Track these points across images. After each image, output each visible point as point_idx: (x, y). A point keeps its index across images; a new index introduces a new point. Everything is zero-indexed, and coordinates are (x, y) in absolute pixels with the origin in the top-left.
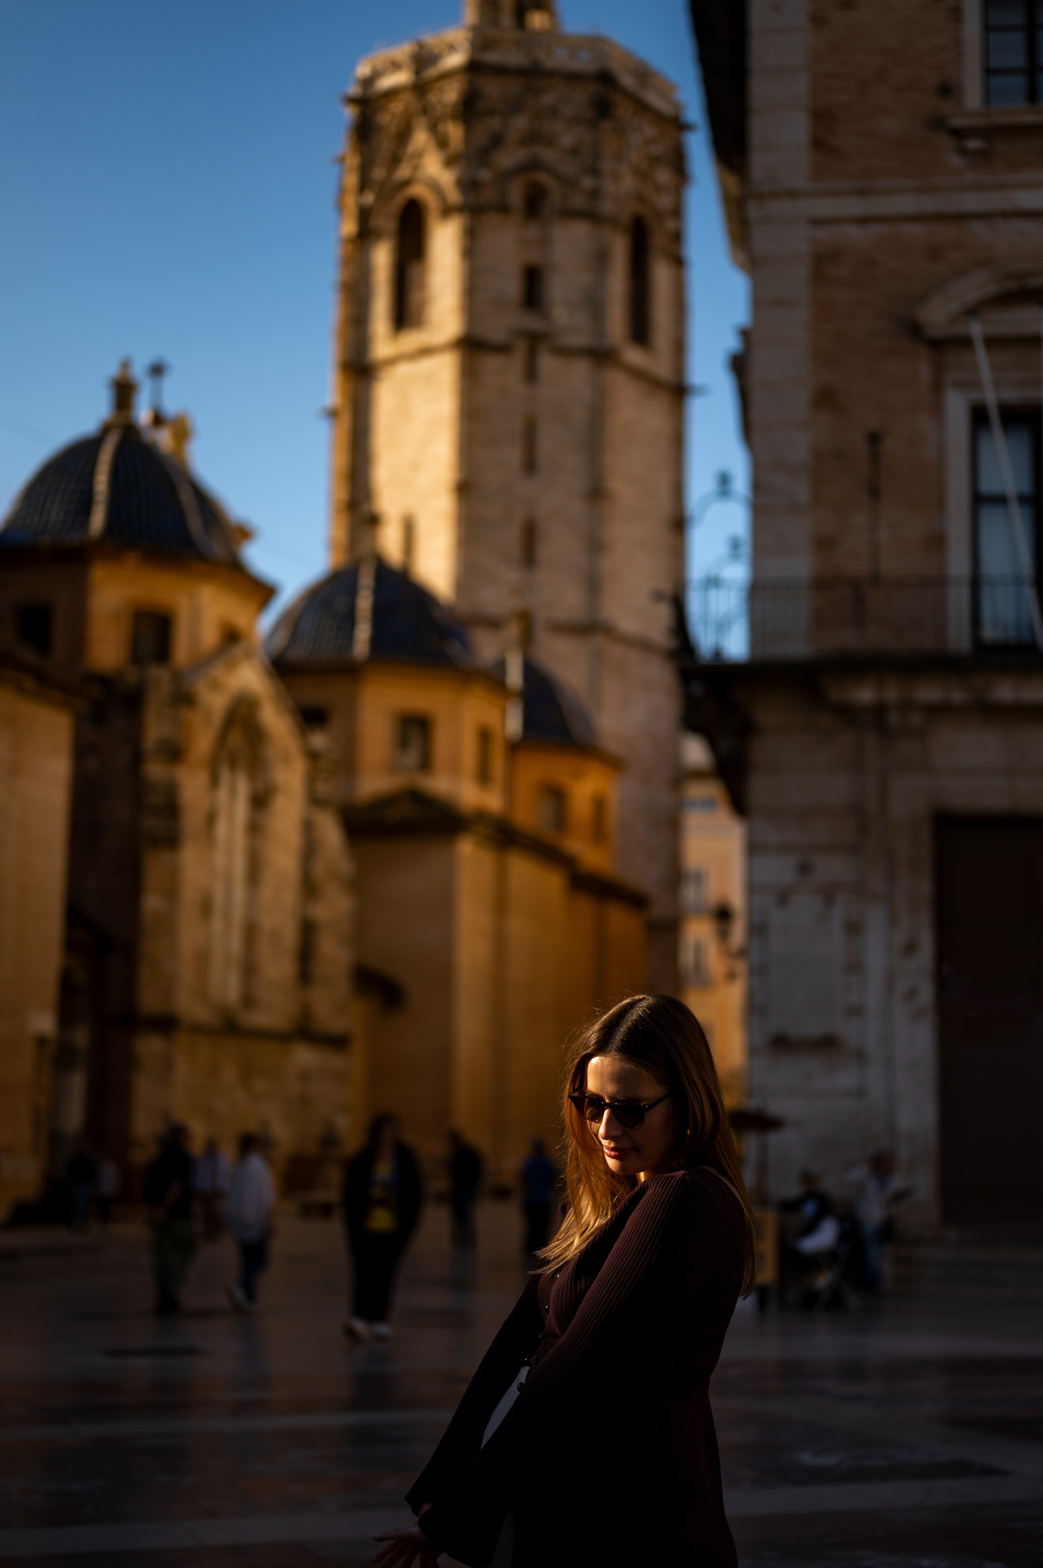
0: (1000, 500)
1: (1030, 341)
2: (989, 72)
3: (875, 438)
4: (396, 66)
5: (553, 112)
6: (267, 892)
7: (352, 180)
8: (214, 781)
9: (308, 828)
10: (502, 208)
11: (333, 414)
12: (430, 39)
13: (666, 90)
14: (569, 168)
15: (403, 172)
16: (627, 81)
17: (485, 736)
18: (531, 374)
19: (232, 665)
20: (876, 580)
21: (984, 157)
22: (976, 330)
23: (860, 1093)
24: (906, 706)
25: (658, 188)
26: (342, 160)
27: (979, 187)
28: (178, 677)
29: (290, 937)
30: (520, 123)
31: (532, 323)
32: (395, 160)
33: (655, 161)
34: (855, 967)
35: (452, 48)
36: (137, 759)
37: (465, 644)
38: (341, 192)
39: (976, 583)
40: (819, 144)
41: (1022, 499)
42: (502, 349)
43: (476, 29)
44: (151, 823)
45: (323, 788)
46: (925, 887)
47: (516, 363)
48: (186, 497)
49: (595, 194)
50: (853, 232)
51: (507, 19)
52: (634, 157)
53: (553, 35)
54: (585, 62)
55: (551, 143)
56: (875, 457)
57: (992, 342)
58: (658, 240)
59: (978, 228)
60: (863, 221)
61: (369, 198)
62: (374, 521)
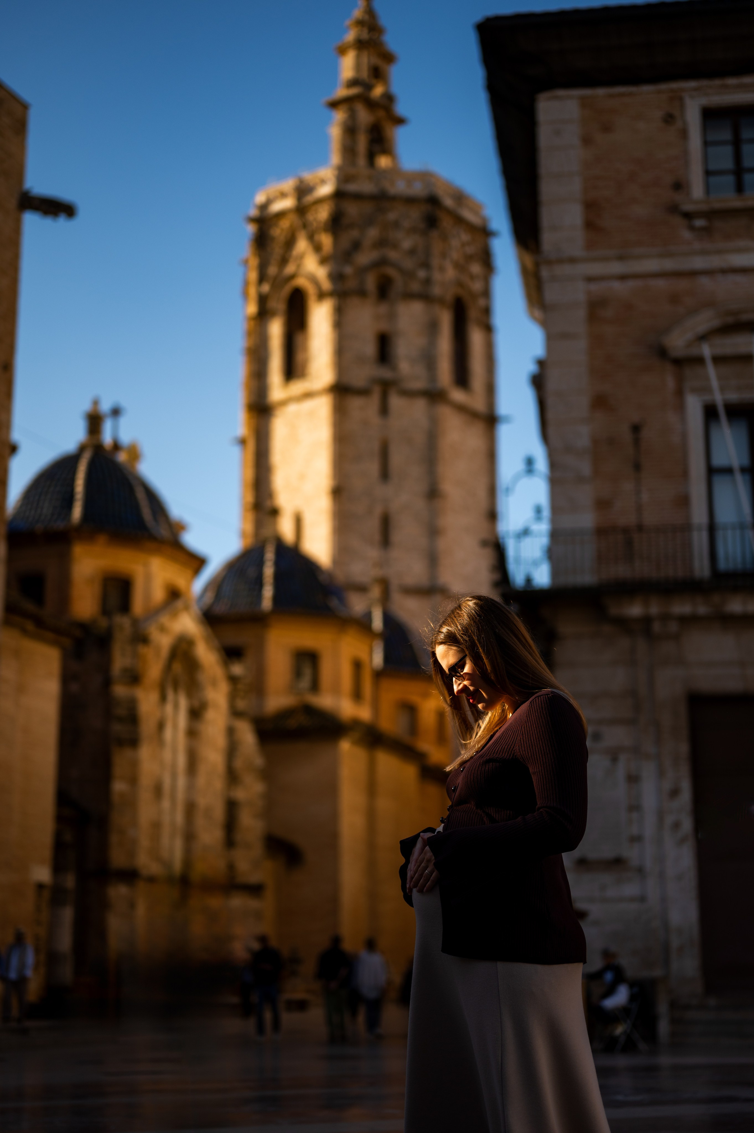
0: (728, 471)
1: (745, 358)
2: (708, 173)
3: (636, 429)
4: (283, 195)
5: (396, 225)
6: (201, 780)
7: (253, 276)
8: (163, 698)
9: (231, 732)
10: (362, 293)
11: (242, 442)
12: (308, 176)
13: (476, 208)
14: (408, 264)
15: (290, 269)
16: (448, 202)
17: (357, 665)
18: (384, 410)
19: (175, 615)
20: (640, 528)
21: (707, 231)
22: (706, 350)
23: (642, 899)
24: (665, 617)
25: (472, 277)
26: (246, 262)
27: (704, 253)
28: (136, 623)
29: (219, 813)
30: (373, 233)
31: (385, 373)
32: (284, 261)
33: (469, 258)
34: (635, 807)
35: (323, 182)
36: (107, 683)
37: (342, 600)
38: (246, 284)
39: (712, 528)
40: (590, 225)
41: (743, 470)
42: (363, 392)
43: (340, 169)
44: (118, 728)
45: (241, 704)
46: (684, 748)
47: (374, 401)
48: (140, 495)
49: (428, 282)
50: (617, 285)
51: (362, 161)
52: (455, 255)
53: (395, 171)
54: (418, 189)
55: (395, 246)
56: (637, 442)
57: (718, 360)
58: (473, 313)
59: (704, 281)
60: (623, 277)
61: (266, 288)
62: (275, 512)
